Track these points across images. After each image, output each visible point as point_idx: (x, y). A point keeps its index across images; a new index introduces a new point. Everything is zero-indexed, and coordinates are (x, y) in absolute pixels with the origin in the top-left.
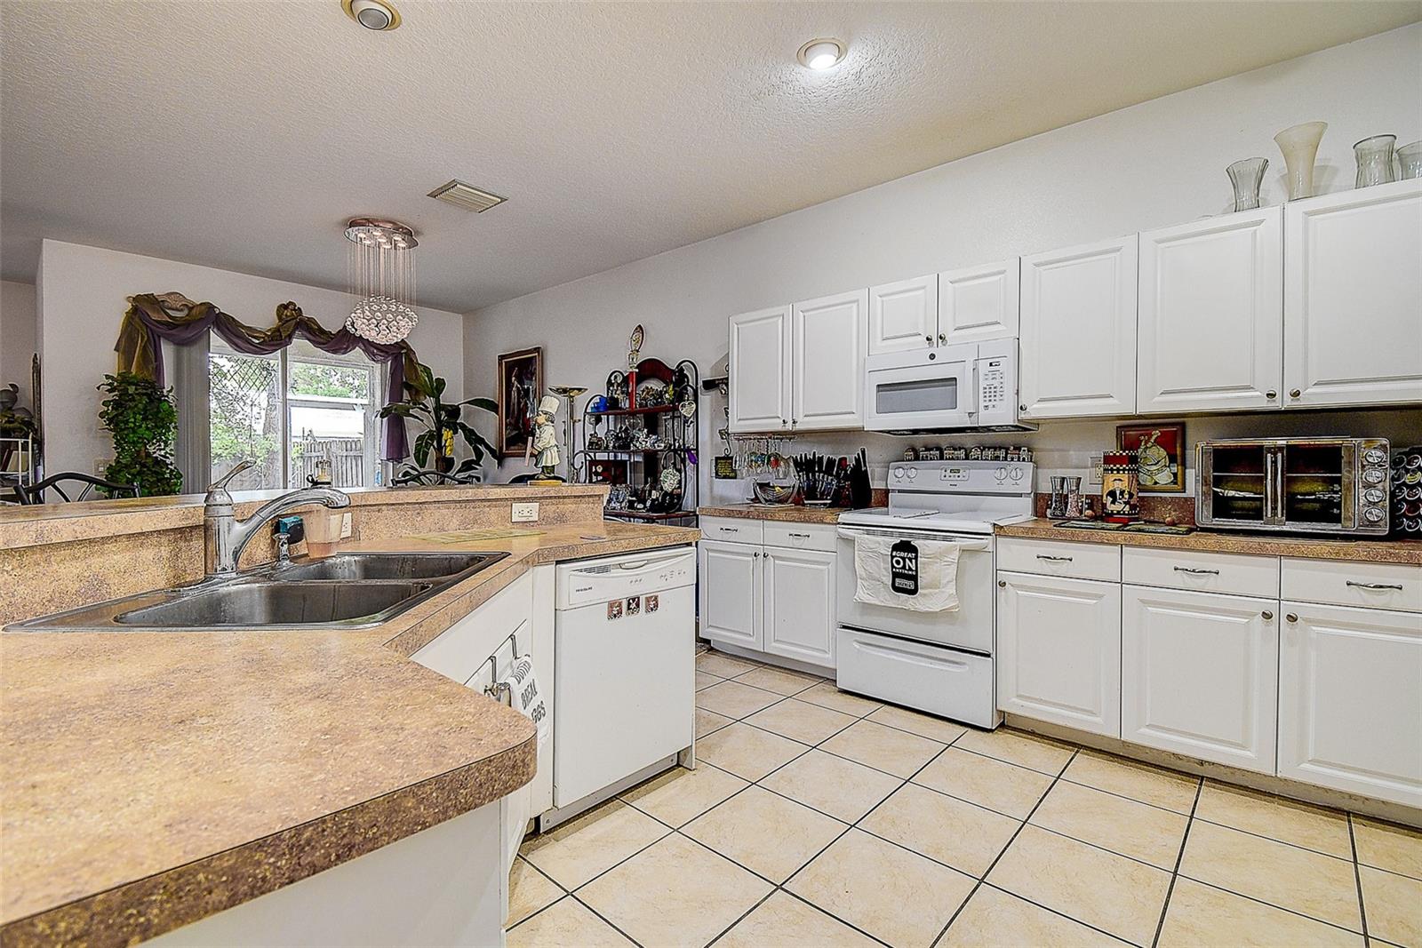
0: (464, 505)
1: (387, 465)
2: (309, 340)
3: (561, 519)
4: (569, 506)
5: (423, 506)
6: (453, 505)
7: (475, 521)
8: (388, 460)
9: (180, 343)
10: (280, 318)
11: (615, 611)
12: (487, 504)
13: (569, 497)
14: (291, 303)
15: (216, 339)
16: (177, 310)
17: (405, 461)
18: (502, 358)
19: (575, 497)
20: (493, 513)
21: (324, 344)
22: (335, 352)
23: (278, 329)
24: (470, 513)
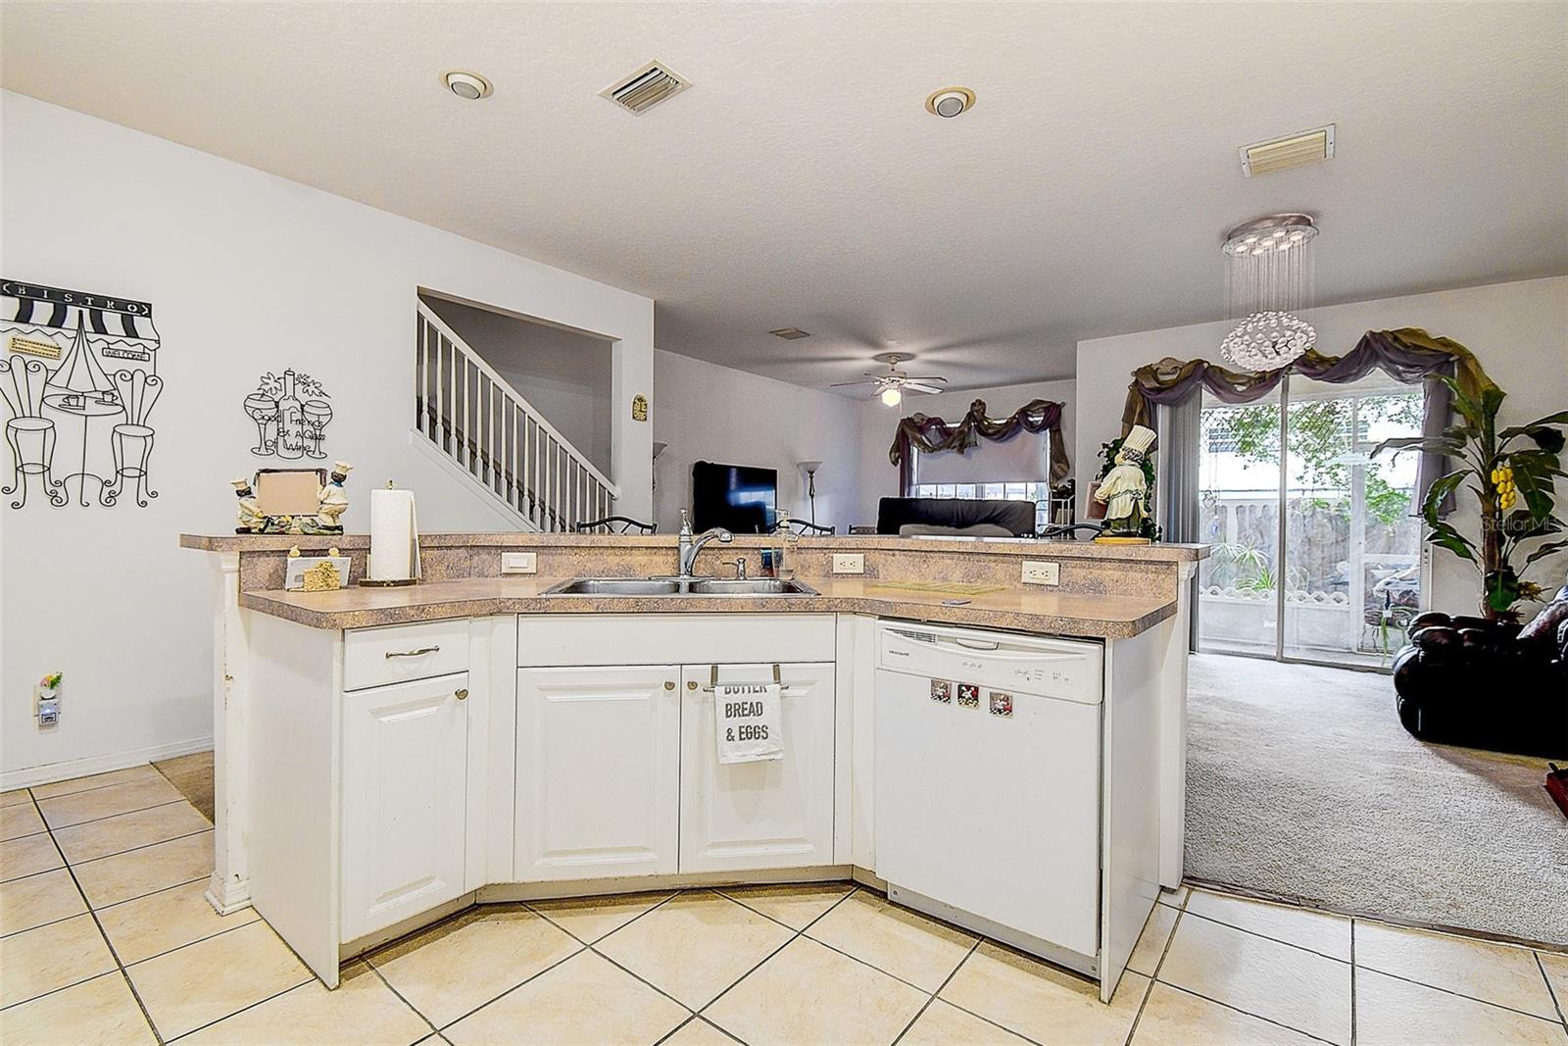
0: (967, 557)
2: (1304, 374)
3: (1097, 588)
4: (1110, 573)
5: (928, 555)
6: (956, 556)
7: (979, 576)
9: (1173, 404)
11: (941, 692)
12: (992, 558)
13: (1111, 560)
15: (1207, 396)
16: (1168, 374)
19: (1121, 561)
20: (1000, 569)
24: (974, 566)
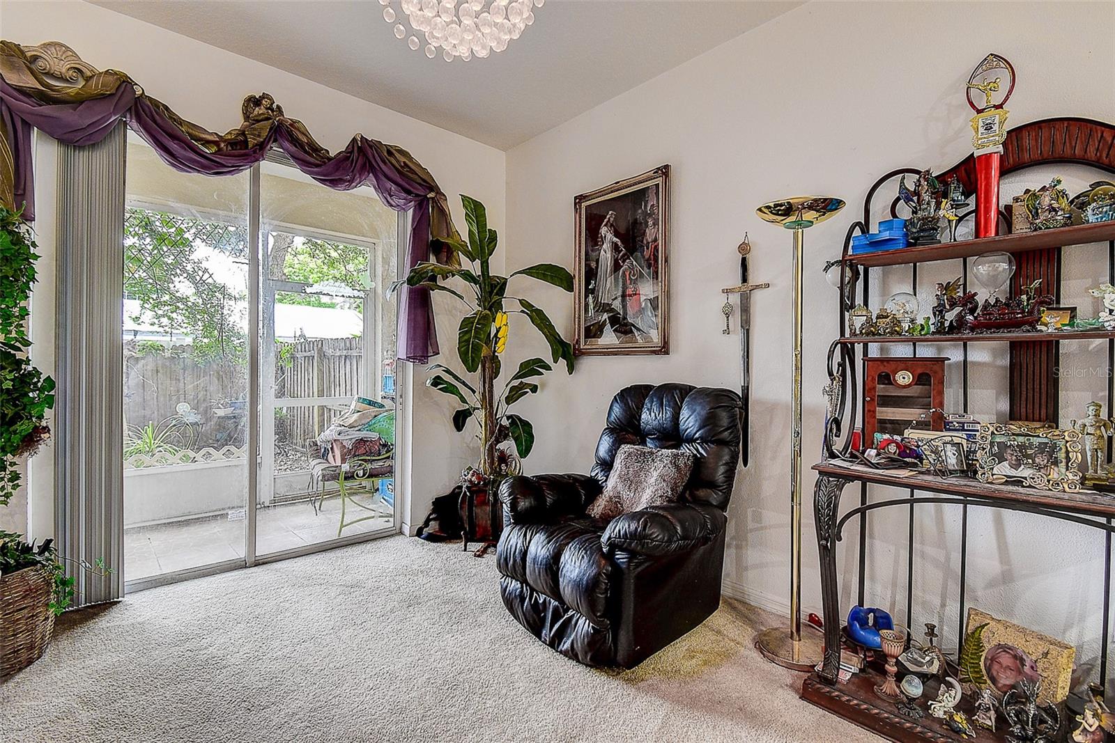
1: (404, 368)
8: (408, 358)
10: (247, 118)
14: (265, 96)
16: (61, 76)
17: (433, 361)
18: (579, 199)
21: (317, 166)
22: (334, 183)
23: (242, 133)
